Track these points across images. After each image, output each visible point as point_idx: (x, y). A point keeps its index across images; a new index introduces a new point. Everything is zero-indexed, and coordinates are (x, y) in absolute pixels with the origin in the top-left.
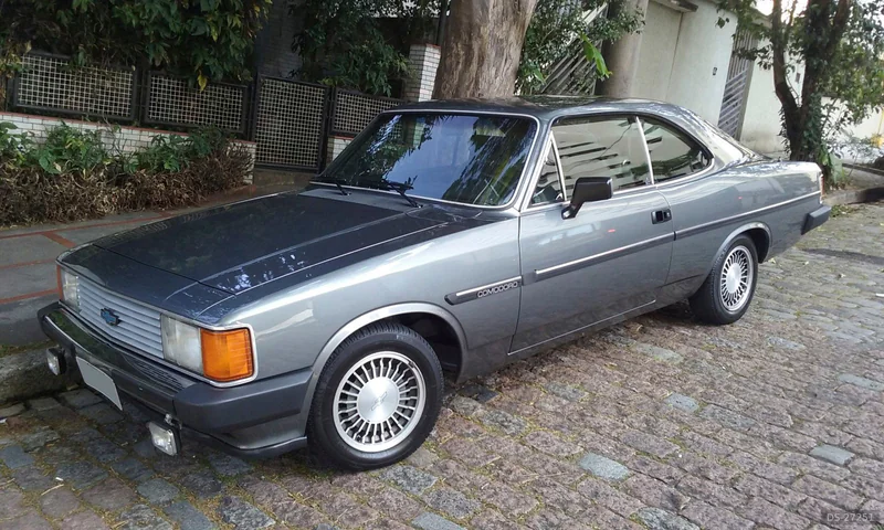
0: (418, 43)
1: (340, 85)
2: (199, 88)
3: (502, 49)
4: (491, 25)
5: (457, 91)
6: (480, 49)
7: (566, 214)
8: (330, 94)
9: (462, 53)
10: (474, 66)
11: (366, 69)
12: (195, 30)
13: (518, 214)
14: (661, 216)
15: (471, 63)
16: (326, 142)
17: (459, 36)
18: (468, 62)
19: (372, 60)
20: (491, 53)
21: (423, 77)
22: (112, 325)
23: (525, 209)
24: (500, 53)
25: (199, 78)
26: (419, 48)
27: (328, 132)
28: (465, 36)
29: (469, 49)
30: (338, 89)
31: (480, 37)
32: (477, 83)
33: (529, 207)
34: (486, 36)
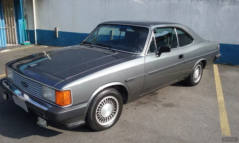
7: (157, 56)
13: (144, 56)
14: (181, 56)
22: (25, 87)
23: (146, 54)
33: (147, 53)
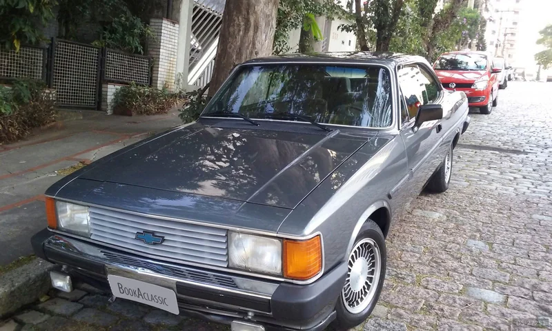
0: (157, 17)
1: (108, 46)
2: (15, 49)
3: (269, 21)
4: (262, 5)
5: (240, 49)
6: (255, 21)
8: (102, 53)
9: (242, 23)
10: (251, 33)
11: (124, 35)
12: (17, 4)
14: (439, 128)
15: (249, 30)
16: (100, 88)
17: (240, 12)
18: (247, 30)
19: (129, 29)
20: (262, 24)
21: (162, 41)
24: (268, 24)
25: (15, 41)
26: (157, 21)
27: (102, 80)
28: (244, 12)
29: (247, 21)
30: (107, 49)
31: (256, 13)
32: (254, 44)
34: (259, 12)
